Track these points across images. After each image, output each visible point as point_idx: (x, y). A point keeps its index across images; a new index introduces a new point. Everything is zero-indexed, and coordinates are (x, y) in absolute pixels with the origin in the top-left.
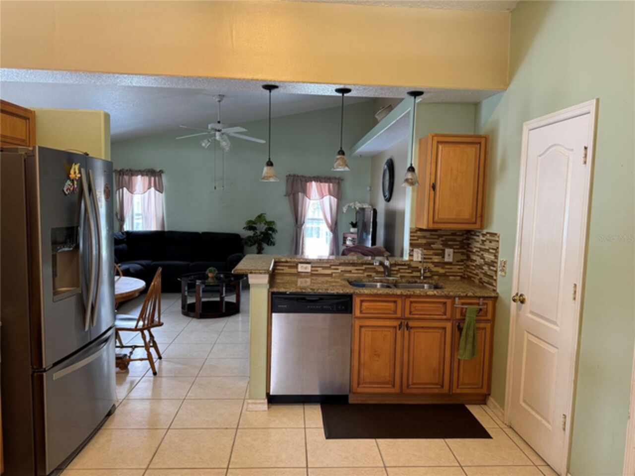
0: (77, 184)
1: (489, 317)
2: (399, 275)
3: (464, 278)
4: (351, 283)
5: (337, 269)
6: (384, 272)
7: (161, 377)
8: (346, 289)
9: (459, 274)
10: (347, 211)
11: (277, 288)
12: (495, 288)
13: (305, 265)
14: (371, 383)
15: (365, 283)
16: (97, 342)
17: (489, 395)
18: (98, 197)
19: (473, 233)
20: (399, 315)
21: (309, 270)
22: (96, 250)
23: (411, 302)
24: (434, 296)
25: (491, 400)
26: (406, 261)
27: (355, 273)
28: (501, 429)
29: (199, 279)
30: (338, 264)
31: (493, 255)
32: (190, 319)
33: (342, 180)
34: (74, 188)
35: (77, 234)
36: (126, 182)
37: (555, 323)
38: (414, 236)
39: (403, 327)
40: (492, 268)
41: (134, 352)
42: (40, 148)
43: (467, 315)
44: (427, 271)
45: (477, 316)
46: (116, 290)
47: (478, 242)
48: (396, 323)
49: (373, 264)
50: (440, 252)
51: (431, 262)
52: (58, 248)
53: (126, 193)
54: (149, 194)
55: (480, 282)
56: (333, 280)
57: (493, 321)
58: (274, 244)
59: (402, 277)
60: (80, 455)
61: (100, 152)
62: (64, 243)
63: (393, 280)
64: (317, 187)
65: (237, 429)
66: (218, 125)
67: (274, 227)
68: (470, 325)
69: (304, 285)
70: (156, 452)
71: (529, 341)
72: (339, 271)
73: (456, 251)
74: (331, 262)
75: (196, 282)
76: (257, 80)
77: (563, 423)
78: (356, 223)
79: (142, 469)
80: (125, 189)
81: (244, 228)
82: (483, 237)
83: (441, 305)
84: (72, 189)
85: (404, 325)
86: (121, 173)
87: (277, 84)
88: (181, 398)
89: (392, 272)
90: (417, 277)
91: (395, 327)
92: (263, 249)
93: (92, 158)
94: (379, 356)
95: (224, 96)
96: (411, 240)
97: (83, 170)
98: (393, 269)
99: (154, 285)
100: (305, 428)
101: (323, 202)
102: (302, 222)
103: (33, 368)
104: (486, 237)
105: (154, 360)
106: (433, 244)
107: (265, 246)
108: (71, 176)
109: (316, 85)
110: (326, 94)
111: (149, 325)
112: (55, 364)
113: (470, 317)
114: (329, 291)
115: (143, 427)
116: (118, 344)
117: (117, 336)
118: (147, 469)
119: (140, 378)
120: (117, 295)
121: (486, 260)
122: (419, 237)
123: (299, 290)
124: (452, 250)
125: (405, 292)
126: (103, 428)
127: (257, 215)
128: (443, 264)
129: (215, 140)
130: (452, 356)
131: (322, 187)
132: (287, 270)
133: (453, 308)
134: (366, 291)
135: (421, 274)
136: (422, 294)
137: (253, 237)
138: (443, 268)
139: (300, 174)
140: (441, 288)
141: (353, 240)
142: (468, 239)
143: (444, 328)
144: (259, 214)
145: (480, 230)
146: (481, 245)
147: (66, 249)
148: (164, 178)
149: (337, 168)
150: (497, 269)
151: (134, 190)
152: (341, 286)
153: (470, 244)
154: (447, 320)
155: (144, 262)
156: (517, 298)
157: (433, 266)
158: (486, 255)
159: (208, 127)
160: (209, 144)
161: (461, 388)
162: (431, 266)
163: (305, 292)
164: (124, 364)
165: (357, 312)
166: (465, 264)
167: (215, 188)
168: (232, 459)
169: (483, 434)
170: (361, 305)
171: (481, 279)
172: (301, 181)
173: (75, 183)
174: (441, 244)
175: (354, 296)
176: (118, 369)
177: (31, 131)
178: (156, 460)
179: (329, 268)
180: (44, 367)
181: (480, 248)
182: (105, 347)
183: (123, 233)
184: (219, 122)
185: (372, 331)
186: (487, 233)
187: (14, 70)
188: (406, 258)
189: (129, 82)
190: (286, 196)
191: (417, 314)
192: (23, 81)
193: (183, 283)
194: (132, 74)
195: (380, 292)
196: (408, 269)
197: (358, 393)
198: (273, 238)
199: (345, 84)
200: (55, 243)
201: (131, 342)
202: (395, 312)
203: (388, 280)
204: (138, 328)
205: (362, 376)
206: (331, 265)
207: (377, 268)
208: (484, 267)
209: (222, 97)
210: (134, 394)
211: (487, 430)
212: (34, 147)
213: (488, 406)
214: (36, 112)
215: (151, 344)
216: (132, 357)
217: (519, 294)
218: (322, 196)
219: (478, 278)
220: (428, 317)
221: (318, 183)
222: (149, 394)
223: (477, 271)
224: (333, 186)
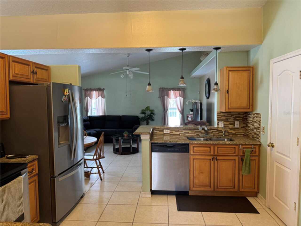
1: (257, 154)
2: (212, 134)
3: (245, 135)
4: (189, 138)
5: (182, 132)
6: (205, 133)
7: (104, 181)
8: (186, 141)
9: (242, 133)
10: (188, 104)
11: (154, 141)
12: (259, 140)
13: (167, 130)
14: (199, 186)
15: (196, 138)
16: (76, 165)
17: (258, 192)
18: (76, 102)
19: (248, 113)
20: (212, 153)
21: (169, 132)
22: (76, 125)
23: (218, 147)
24: (229, 144)
25: (259, 195)
26: (216, 128)
27: (191, 134)
28: (265, 209)
30: (182, 130)
31: (258, 124)
32: (117, 155)
33: (186, 89)
34: (66, 99)
35: (68, 118)
36: (88, 94)
37: (289, 157)
38: (219, 116)
40: (258, 130)
41: (92, 170)
42: (52, 83)
43: (246, 153)
44: (226, 132)
45: (251, 154)
46: (84, 142)
47: (251, 118)
48: (211, 157)
49: (199, 129)
50: (233, 123)
51: (228, 128)
52: (60, 124)
53: (89, 99)
54: (99, 99)
55: (253, 137)
56: (180, 137)
57: (259, 156)
58: (154, 120)
59: (214, 135)
61: (77, 83)
62: (63, 123)
63: (209, 137)
64: (174, 93)
65: (137, 205)
67: (154, 112)
68: (247, 158)
69: (167, 139)
70: (102, 214)
71: (276, 166)
72: (183, 133)
73: (240, 122)
74: (179, 129)
75: (119, 138)
76: (143, 48)
77: (295, 207)
78: (193, 110)
79: (96, 221)
80: (88, 97)
81: (140, 113)
82: (253, 115)
83: (233, 149)
84: (65, 99)
85: (215, 158)
86: (86, 90)
87: (152, 49)
88: (112, 190)
89: (209, 133)
90: (221, 135)
91: (211, 159)
92: (149, 123)
93: (73, 85)
94: (202, 173)
95: (130, 54)
96: (218, 117)
97: (70, 91)
98: (210, 131)
99: (101, 140)
100: (168, 206)
101: (176, 100)
102: (167, 110)
103: (51, 176)
104: (255, 115)
105: (101, 174)
106: (229, 119)
107: (150, 121)
108: (65, 94)
109: (170, 48)
111: (99, 158)
112: (60, 174)
113: (247, 154)
114: (178, 142)
116: (86, 166)
117: (85, 163)
118: (98, 221)
119: (95, 182)
120: (85, 144)
121: (255, 126)
122: (222, 116)
123: (164, 142)
124: (238, 122)
125: (215, 142)
126: (79, 203)
128: (234, 129)
129: (126, 74)
130: (239, 173)
131: (176, 93)
132: (158, 132)
133: (239, 150)
134: (195, 142)
135: (223, 133)
136: (223, 143)
137: (144, 117)
138: (234, 131)
140: (233, 140)
141: (191, 118)
142: (246, 116)
143: (235, 160)
144: (147, 106)
145: (252, 112)
147: (64, 125)
148: (105, 92)
149: (180, 85)
150: (260, 131)
151: (92, 97)
152: (183, 140)
153: (247, 119)
154: (236, 156)
155: (97, 130)
156: (270, 145)
157: (229, 130)
158: (255, 124)
159: (123, 68)
160: (124, 76)
161: (244, 189)
162: (228, 130)
164: (88, 175)
165: (191, 152)
166: (245, 128)
167: (127, 96)
168: (135, 219)
169: (255, 211)
170: (193, 149)
171: (253, 135)
172: (166, 90)
173: (67, 97)
174: (233, 119)
175: (190, 145)
176: (86, 177)
177: (49, 76)
180: (55, 175)
181: (252, 121)
182: (80, 167)
183: (87, 117)
184: (128, 66)
185: (199, 161)
186: (255, 113)
187: (42, 50)
188: (216, 126)
190: (159, 98)
191: (221, 153)
192: (45, 54)
193: (114, 139)
194: (89, 48)
195: (202, 142)
196: (217, 131)
197: (193, 190)
198: (153, 117)
199: (183, 47)
200: (59, 122)
201: (91, 165)
202: (210, 152)
203: (207, 137)
204: (94, 159)
206: (179, 130)
207: (201, 131)
208: (254, 130)
209: (129, 54)
210: (93, 188)
211: (257, 209)
212: (50, 83)
213: (258, 198)
214: (51, 67)
215: (100, 166)
216: (92, 172)
217: (271, 143)
218: (176, 97)
219: (252, 135)
220: (226, 154)
221: (174, 91)
222: (99, 189)
223: (251, 132)
224: (181, 92)
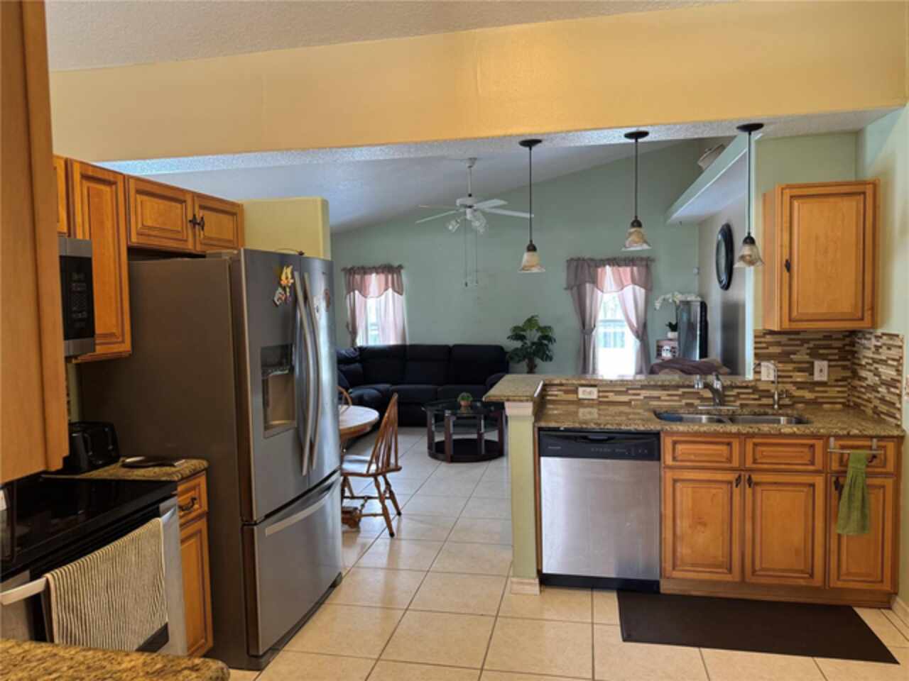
0: (290, 292)
1: (890, 467)
2: (738, 403)
3: (849, 406)
4: (659, 416)
5: (638, 395)
6: (713, 399)
7: (400, 539)
8: (649, 424)
9: (839, 400)
10: (661, 307)
11: (545, 421)
12: (899, 423)
13: (588, 389)
14: (693, 565)
15: (685, 414)
16: (318, 489)
17: (896, 594)
19: (859, 335)
20: (736, 463)
21: (595, 396)
22: (314, 374)
23: (755, 445)
24: (793, 435)
25: (899, 603)
26: (750, 381)
27: (666, 401)
29: (449, 409)
30: (639, 387)
31: (894, 369)
32: (439, 462)
33: (652, 260)
34: (286, 298)
35: (292, 354)
36: (357, 283)
38: (760, 343)
39: (742, 483)
40: (892, 390)
41: (366, 505)
42: (245, 250)
43: (850, 464)
44: (784, 396)
45: (868, 466)
46: (342, 423)
47: (869, 349)
48: (731, 477)
49: (693, 387)
50: (807, 365)
51: (791, 382)
52: (270, 371)
53: (359, 297)
54: (386, 297)
55: (874, 413)
56: (631, 410)
57: (897, 475)
58: (550, 359)
59: (742, 406)
60: (300, 633)
61: (318, 250)
62: (280, 365)
63: (728, 410)
64: (613, 273)
65: (497, 616)
66: (470, 198)
67: (550, 334)
68: (855, 480)
69: (589, 417)
70: (390, 639)
72: (641, 397)
73: (833, 363)
74: (627, 384)
75: (444, 413)
76: (511, 136)
78: (677, 324)
79: (371, 659)
80: (357, 292)
81: (509, 338)
82: (877, 340)
83: (806, 450)
84: (283, 298)
85: (745, 479)
86: (351, 271)
87: (539, 138)
88: (423, 569)
89: (727, 399)
90: (768, 405)
91: (730, 483)
92: (536, 366)
93: (308, 258)
94: (705, 525)
95: (475, 159)
96: (756, 348)
97: (296, 274)
99: (388, 417)
100: (593, 624)
101: (623, 294)
102: (593, 326)
103: (242, 520)
104: (881, 341)
105: (391, 517)
106: (794, 354)
107: (538, 361)
108: (282, 282)
109: (595, 132)
110: (612, 142)
111: (384, 470)
112: (268, 516)
113: (856, 467)
114: (624, 428)
115: (374, 605)
116: (347, 494)
117: (345, 483)
118: (378, 660)
119: (373, 540)
120: (344, 430)
121: (883, 377)
122: (770, 344)
123: (577, 425)
124: (825, 363)
125: (744, 429)
126: (327, 602)
127: (526, 319)
128: (812, 385)
129: (466, 220)
131: (622, 272)
132: (562, 396)
133: (826, 454)
134: (681, 428)
135: (774, 400)
136: (773, 432)
137: (521, 349)
138: (812, 391)
139: (587, 255)
140: (807, 422)
141: (673, 350)
142: (853, 344)
143: (813, 485)
144: (529, 316)
145: (871, 330)
146: (874, 353)
147: (279, 373)
148: (404, 275)
149: (631, 246)
150: (901, 392)
151: (367, 292)
152: (642, 419)
153: (856, 352)
154: (817, 472)
155: (381, 386)
157: (794, 388)
158: (883, 369)
159: (455, 202)
160: (458, 225)
161: (844, 581)
162: (791, 388)
163: (586, 428)
164: (355, 521)
165: (668, 459)
166: (849, 384)
167: (466, 285)
168: (489, 657)
169: (882, 655)
170: (674, 449)
171: (876, 407)
172: (589, 266)
173: (288, 290)
174: (807, 354)
175: (662, 435)
176: (346, 527)
177: (239, 230)
178: (389, 649)
179: (626, 393)
180: (255, 518)
181: (872, 359)
182: (327, 496)
183: (355, 349)
184: (470, 195)
185: (693, 488)
186: (884, 334)
187: (220, 156)
188: (750, 375)
189: (350, 156)
190: (566, 289)
191: (766, 463)
192: (230, 168)
193: (429, 414)
195: (704, 429)
196: (753, 393)
197: (675, 578)
198: (549, 350)
199: (639, 126)
200: (265, 366)
201: (363, 491)
202: (730, 460)
203: (721, 410)
204: (370, 472)
205: (678, 554)
206: (628, 389)
207: (701, 393)
208: (880, 389)
209: (473, 160)
210: (367, 560)
211: (890, 649)
212: (239, 251)
213: (894, 612)
214: (245, 207)
215: (387, 495)
216: (364, 512)
218: (622, 286)
219: (872, 406)
220: (783, 467)
221: (615, 268)
222: (384, 562)
223: (868, 395)
224: (639, 271)
